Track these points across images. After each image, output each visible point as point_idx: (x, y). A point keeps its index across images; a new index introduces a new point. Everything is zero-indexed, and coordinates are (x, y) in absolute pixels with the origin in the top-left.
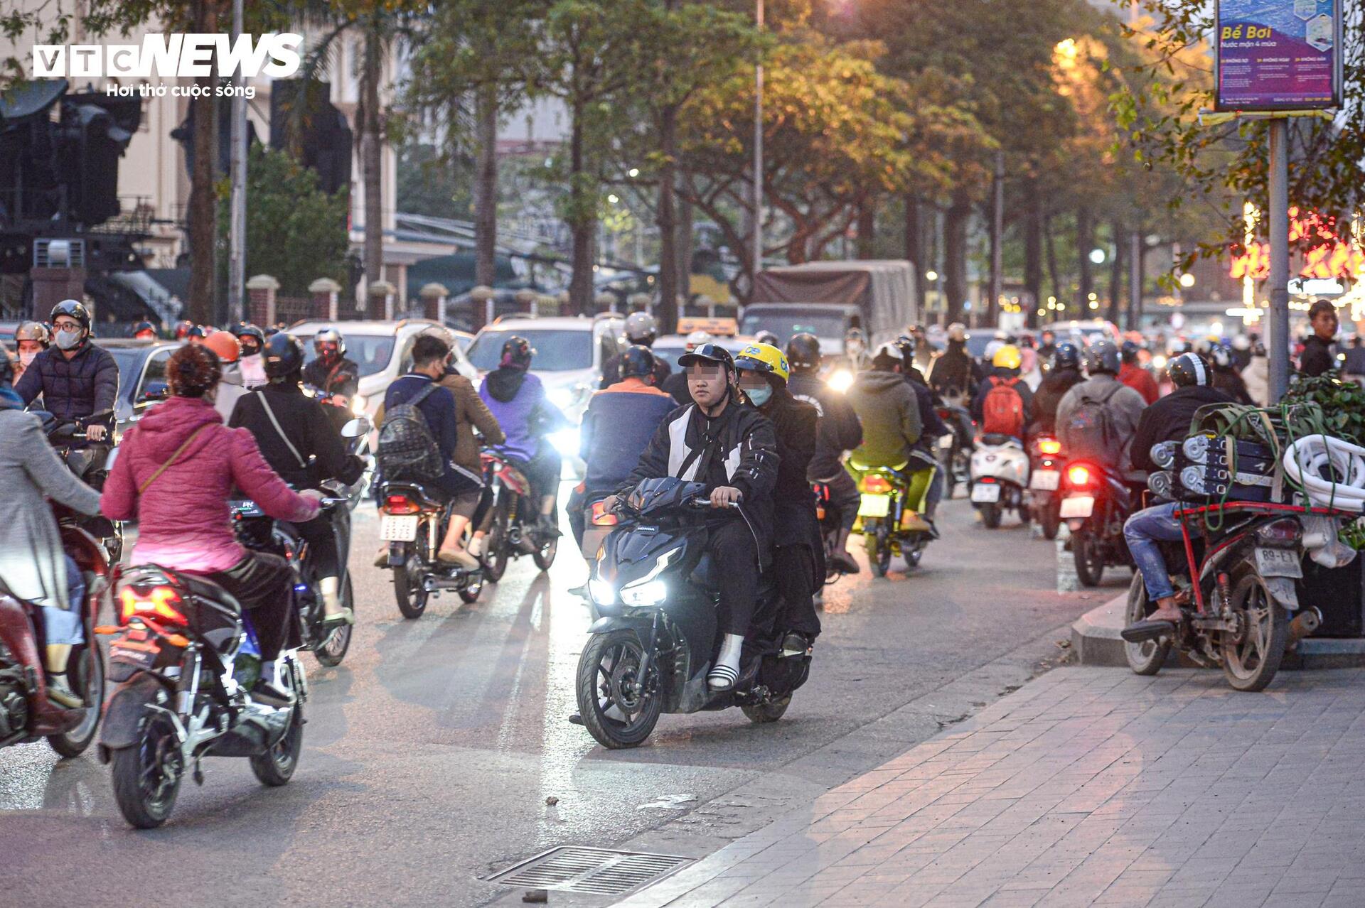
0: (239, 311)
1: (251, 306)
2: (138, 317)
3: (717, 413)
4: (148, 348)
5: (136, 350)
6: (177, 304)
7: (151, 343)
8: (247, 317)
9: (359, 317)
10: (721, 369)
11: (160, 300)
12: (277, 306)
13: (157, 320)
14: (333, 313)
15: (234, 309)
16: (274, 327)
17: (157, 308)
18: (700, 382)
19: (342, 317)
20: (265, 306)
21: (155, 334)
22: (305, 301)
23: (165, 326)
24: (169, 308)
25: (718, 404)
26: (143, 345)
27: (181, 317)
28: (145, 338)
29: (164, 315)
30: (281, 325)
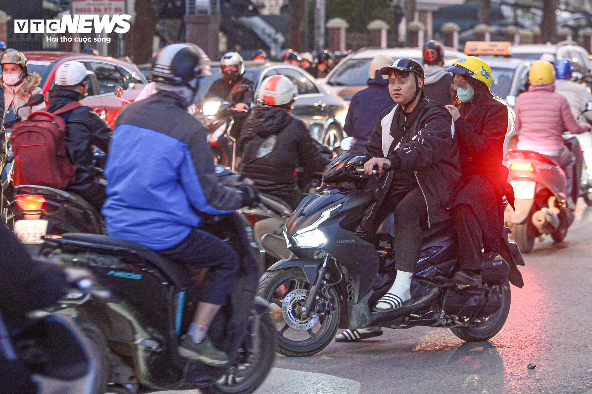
0: (322, 42)
1: (329, 39)
2: (255, 47)
3: (411, 109)
4: (261, 67)
5: (254, 69)
6: (280, 38)
7: (264, 64)
8: (326, 46)
9: (401, 46)
10: (411, 77)
11: (269, 36)
12: (347, 38)
13: (267, 49)
14: (384, 43)
15: (318, 42)
16: (345, 53)
17: (268, 41)
18: (395, 88)
19: (390, 46)
20: (339, 39)
21: (265, 58)
22: (365, 36)
23: (273, 53)
24: (275, 41)
25: (411, 102)
26: (258, 65)
27: (284, 47)
28: (258, 61)
29: (273, 46)
30: (350, 51)
